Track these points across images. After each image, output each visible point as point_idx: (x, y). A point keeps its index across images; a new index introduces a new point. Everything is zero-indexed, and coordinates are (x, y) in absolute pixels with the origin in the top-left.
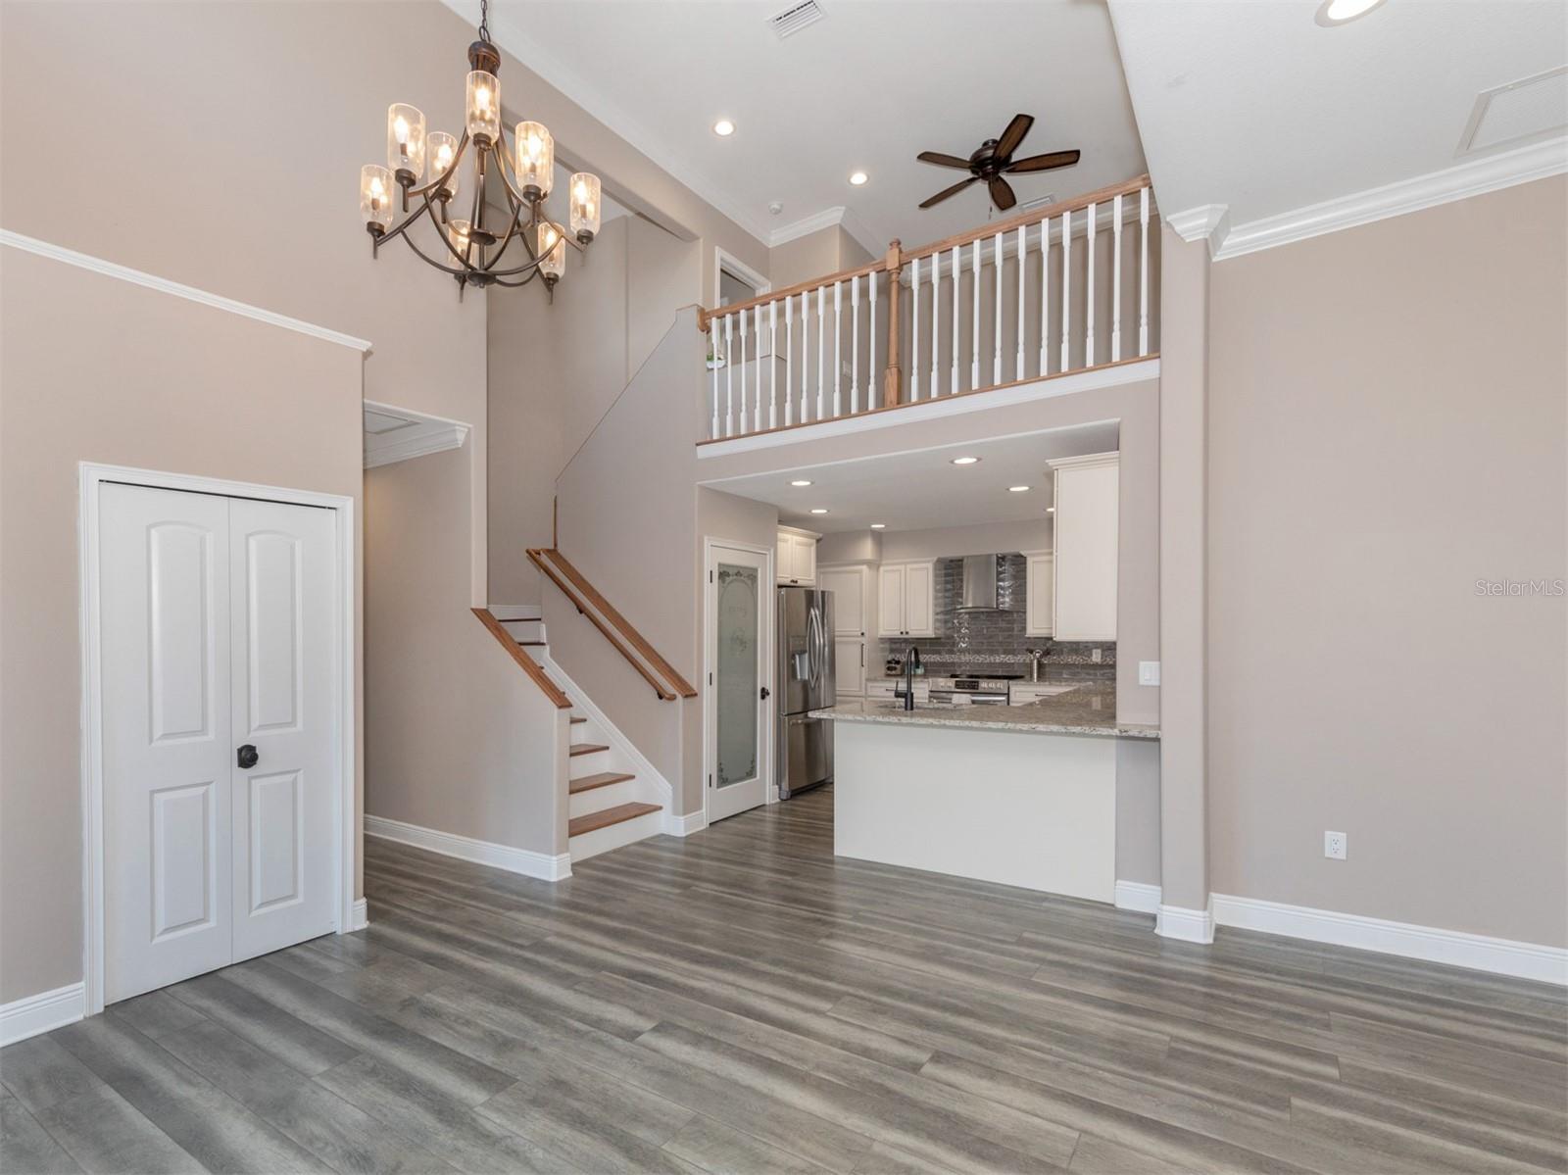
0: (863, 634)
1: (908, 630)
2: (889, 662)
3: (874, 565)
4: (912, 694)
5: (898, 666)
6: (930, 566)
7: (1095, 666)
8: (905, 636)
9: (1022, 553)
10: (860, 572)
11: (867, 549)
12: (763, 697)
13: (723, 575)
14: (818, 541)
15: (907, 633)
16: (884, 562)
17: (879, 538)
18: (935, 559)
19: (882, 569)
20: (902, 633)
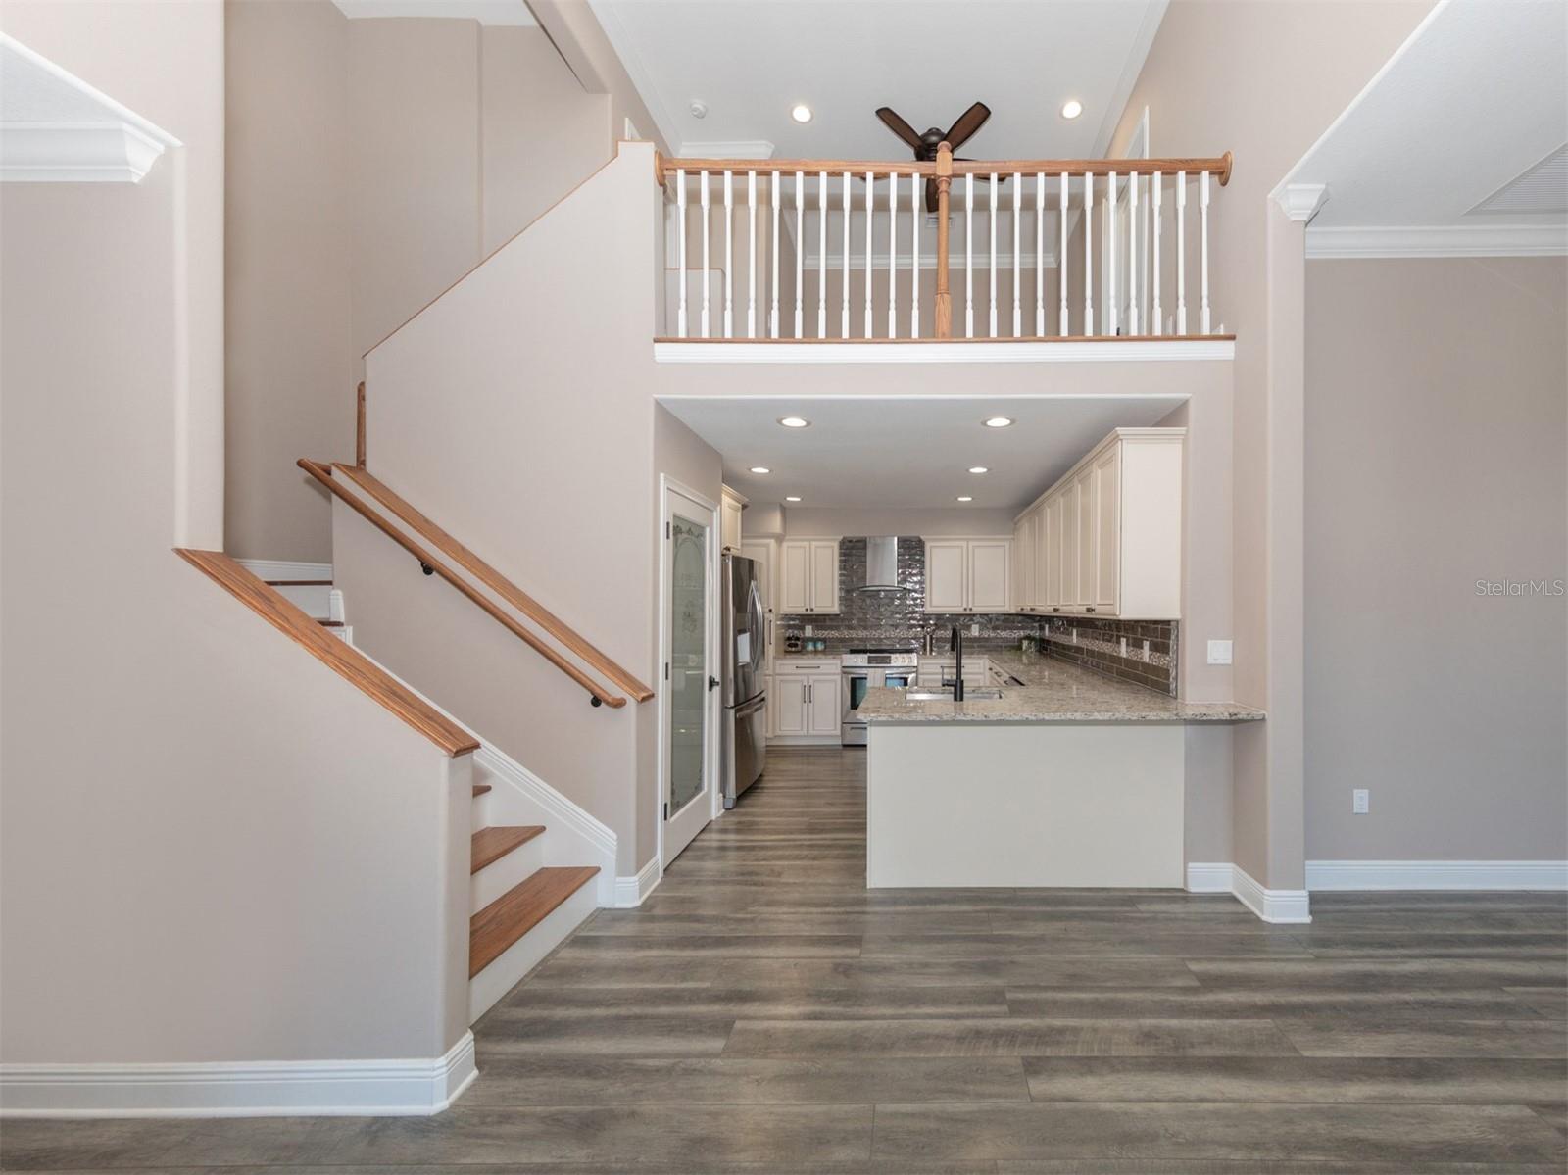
0: (771, 610)
1: (813, 607)
2: (789, 639)
3: (780, 539)
4: (962, 682)
5: (799, 643)
6: (836, 545)
7: (976, 639)
8: (809, 612)
9: (922, 537)
10: (767, 546)
11: (775, 523)
12: (710, 689)
13: (677, 530)
14: (744, 507)
15: (812, 610)
16: (787, 537)
17: (785, 510)
18: (841, 537)
19: (785, 544)
20: (807, 610)
